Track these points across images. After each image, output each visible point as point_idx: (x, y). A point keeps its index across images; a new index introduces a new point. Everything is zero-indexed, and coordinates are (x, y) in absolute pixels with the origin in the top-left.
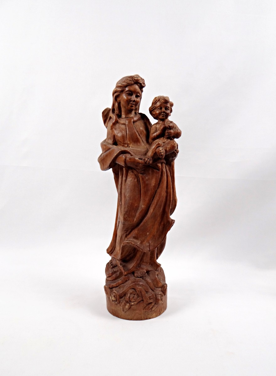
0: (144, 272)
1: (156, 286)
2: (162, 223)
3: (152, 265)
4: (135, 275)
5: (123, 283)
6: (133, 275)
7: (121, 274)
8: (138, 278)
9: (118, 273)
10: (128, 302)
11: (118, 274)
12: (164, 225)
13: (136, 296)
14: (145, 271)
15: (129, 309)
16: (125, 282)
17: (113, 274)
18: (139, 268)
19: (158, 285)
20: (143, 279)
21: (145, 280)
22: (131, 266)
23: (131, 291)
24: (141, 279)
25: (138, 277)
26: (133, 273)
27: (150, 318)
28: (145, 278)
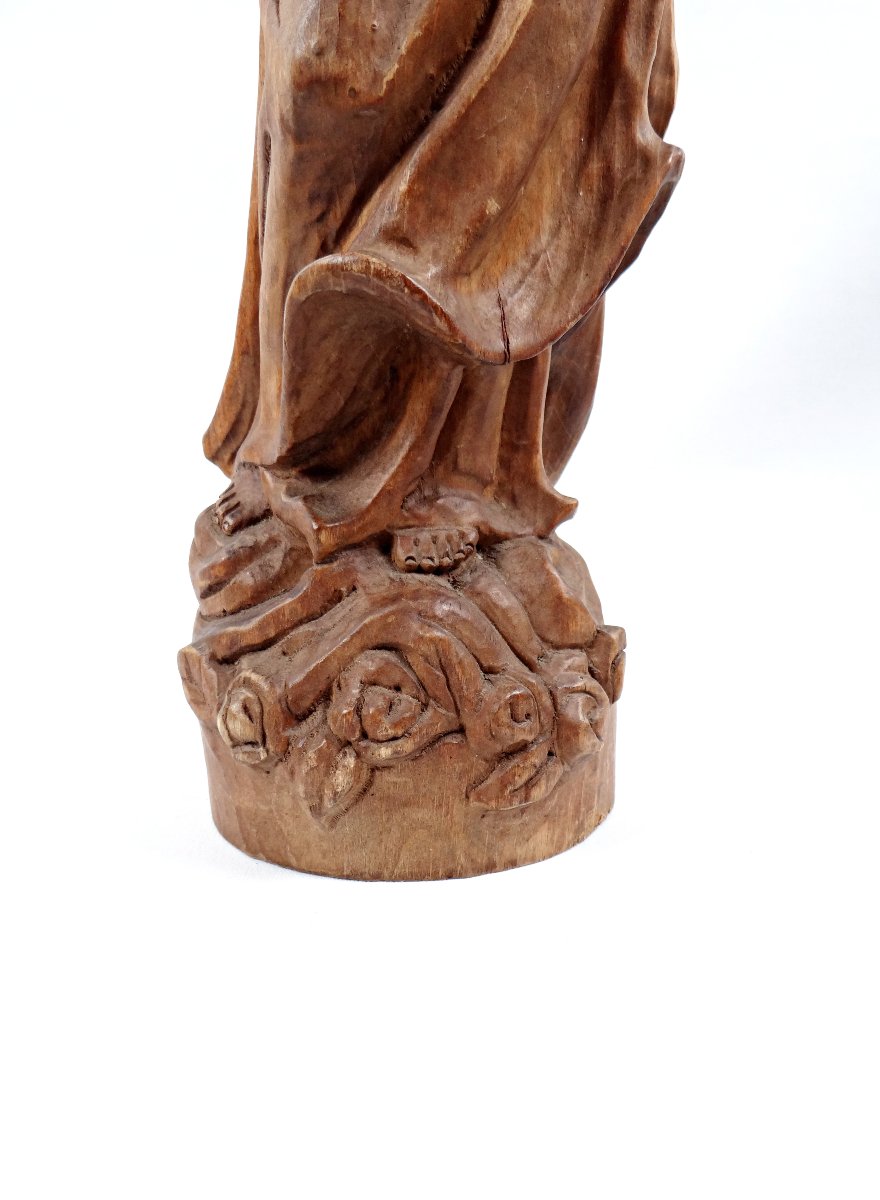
0: (463, 535)
1: (553, 636)
2: (595, 166)
3: (514, 500)
4: (400, 552)
5: (310, 618)
6: (381, 559)
7: (297, 558)
8: (418, 576)
9: (276, 559)
10: (349, 743)
11: (277, 565)
12: (607, 175)
13: (406, 701)
14: (473, 536)
15: (357, 801)
16: (325, 609)
17: (235, 563)
18: (423, 511)
19: (565, 630)
20: (454, 583)
21: (476, 594)
22: (367, 489)
23: (370, 662)
24: (442, 581)
25: (420, 570)
26: (384, 544)
27: (513, 864)
28: (468, 578)
